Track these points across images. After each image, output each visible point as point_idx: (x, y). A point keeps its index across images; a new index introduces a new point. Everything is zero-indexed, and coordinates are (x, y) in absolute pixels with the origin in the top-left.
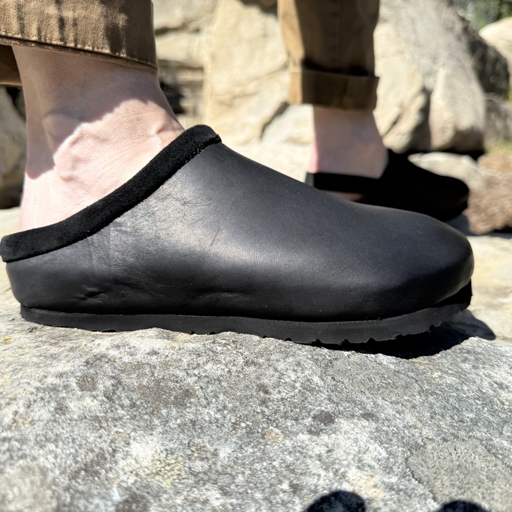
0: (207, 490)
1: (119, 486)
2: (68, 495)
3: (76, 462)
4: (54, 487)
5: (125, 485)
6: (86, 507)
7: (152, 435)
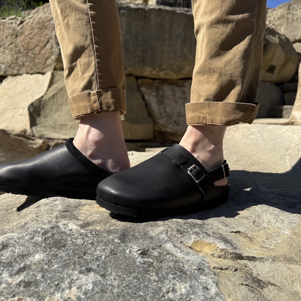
0: (40, 274)
1: (25, 263)
2: (13, 260)
3: (22, 253)
4: (13, 257)
5: (26, 263)
6: (14, 265)
7: (44, 253)
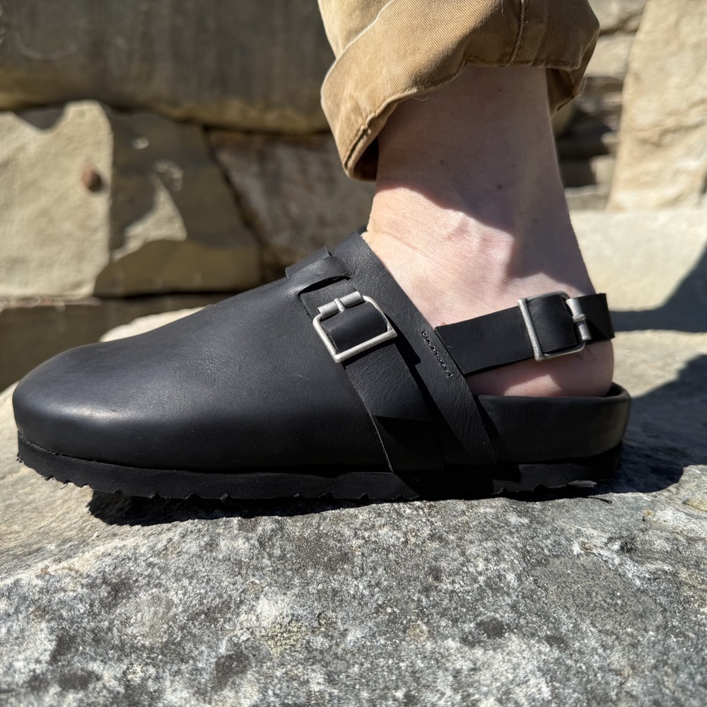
1: (230, 640)
3: (201, 604)
5: (236, 640)
